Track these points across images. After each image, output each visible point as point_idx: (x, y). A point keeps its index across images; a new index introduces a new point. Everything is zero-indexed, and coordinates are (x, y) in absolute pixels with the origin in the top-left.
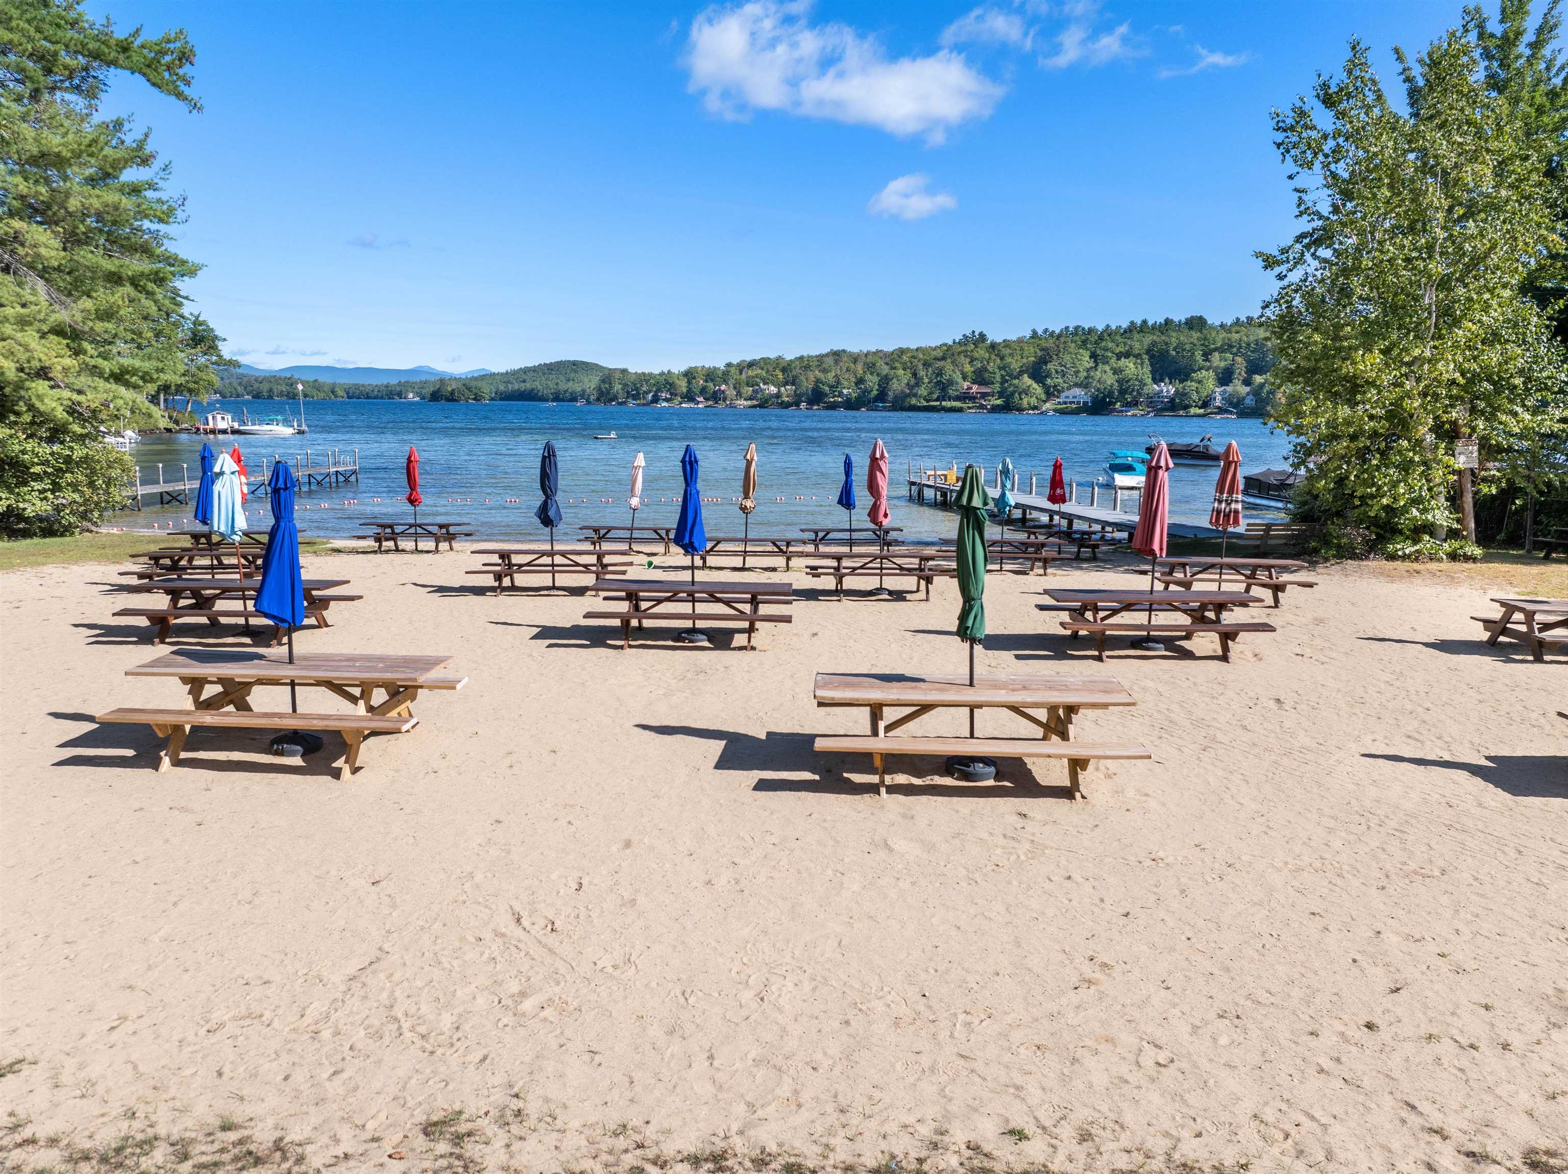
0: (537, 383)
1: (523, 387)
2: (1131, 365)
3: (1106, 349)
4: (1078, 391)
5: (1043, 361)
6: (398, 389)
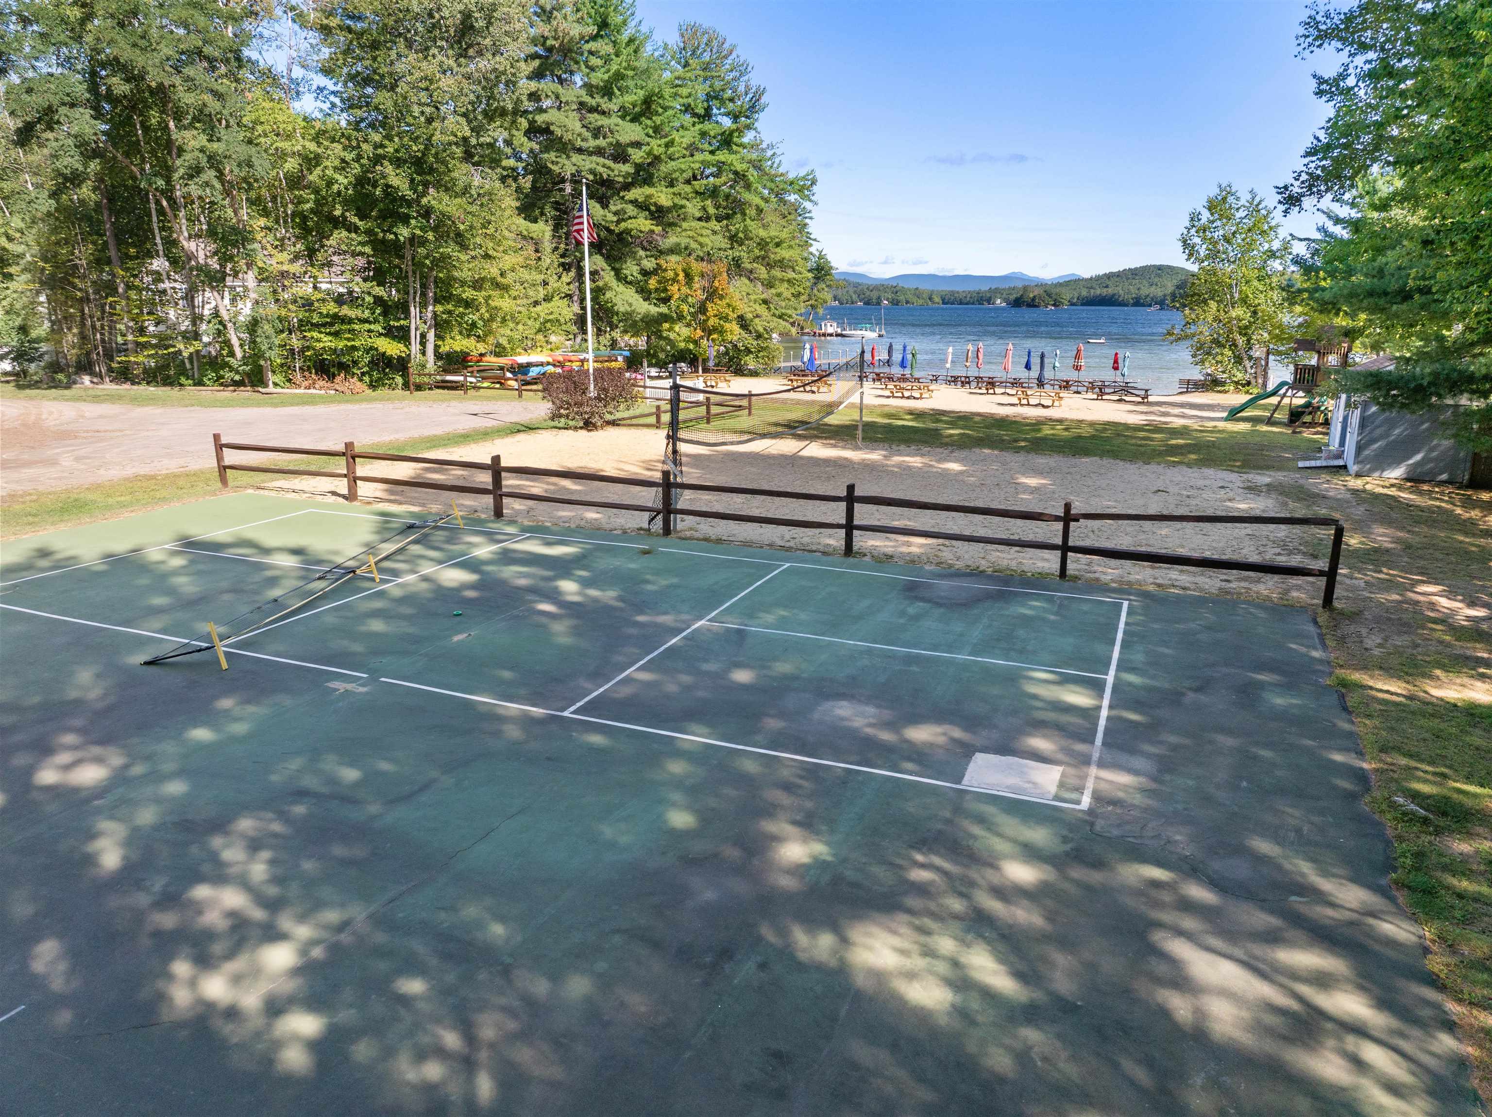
0: (1119, 288)
1: (1105, 292)
6: (988, 295)
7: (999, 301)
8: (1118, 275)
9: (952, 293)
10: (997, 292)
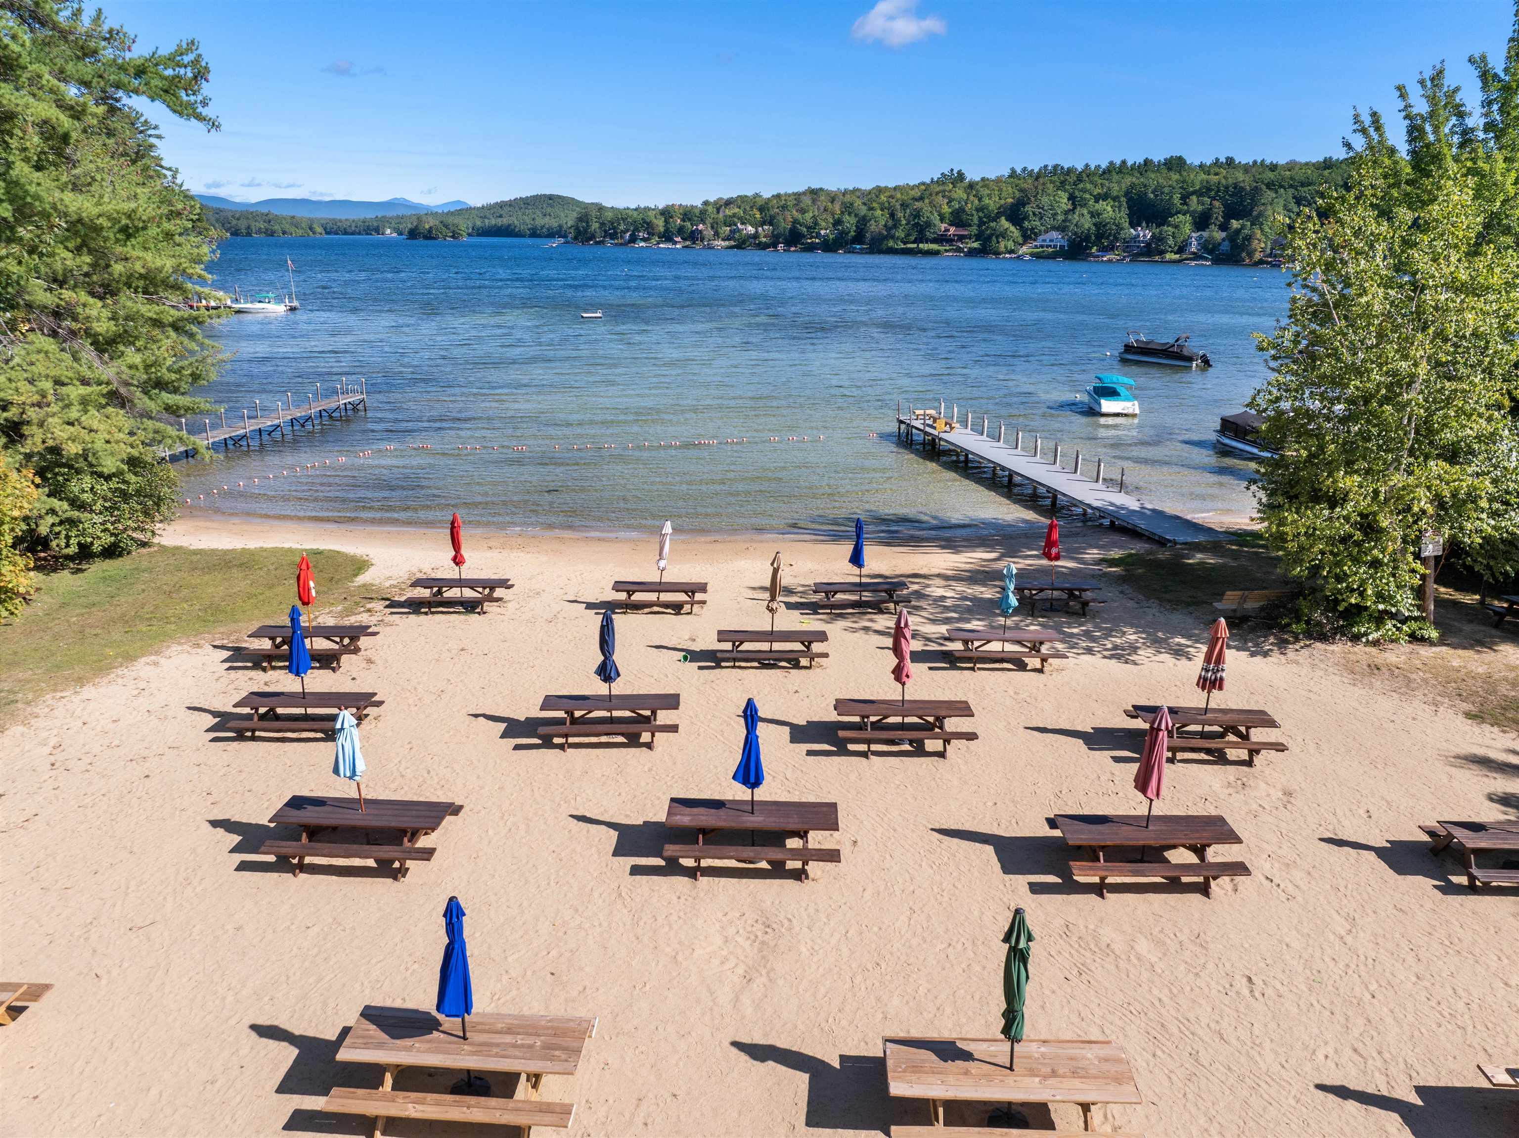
0: (514, 218)
1: (499, 222)
2: (1109, 208)
3: (1084, 191)
4: (1054, 235)
5: (1021, 203)
6: (375, 224)
7: (388, 231)
8: (511, 204)
9: (335, 222)
10: (385, 220)
